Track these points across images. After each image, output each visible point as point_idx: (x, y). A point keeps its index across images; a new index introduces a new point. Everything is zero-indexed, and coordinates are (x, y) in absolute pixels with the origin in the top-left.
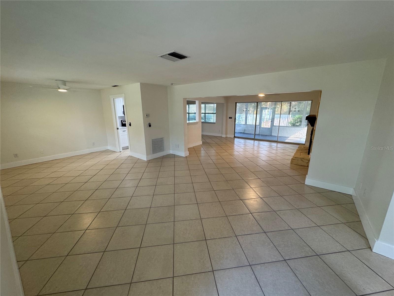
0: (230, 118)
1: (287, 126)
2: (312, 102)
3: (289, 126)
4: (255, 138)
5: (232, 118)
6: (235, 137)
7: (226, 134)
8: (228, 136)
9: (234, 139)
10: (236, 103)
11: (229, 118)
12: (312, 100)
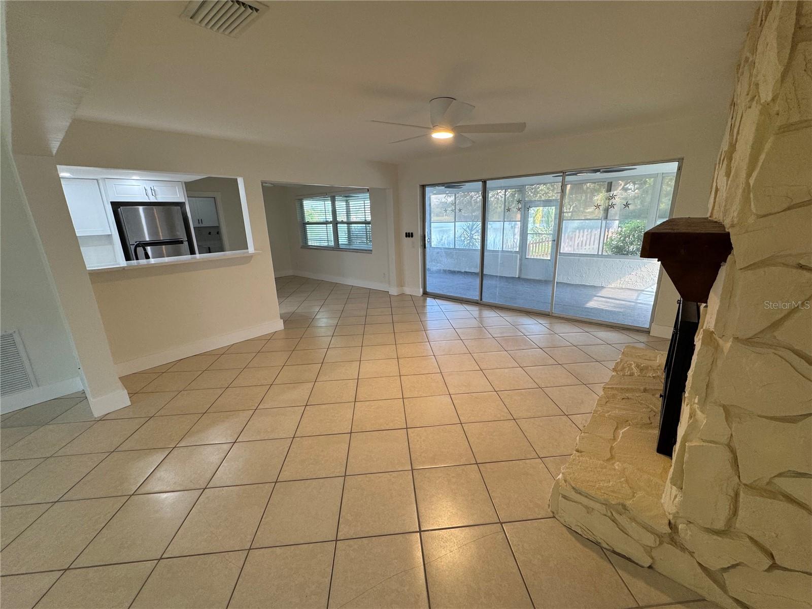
0: (409, 235)
1: (600, 253)
2: (679, 169)
3: (604, 254)
4: (483, 300)
5: (412, 236)
6: (426, 294)
7: (401, 284)
8: (408, 290)
9: (425, 300)
10: (423, 187)
11: (406, 236)
12: (680, 161)
